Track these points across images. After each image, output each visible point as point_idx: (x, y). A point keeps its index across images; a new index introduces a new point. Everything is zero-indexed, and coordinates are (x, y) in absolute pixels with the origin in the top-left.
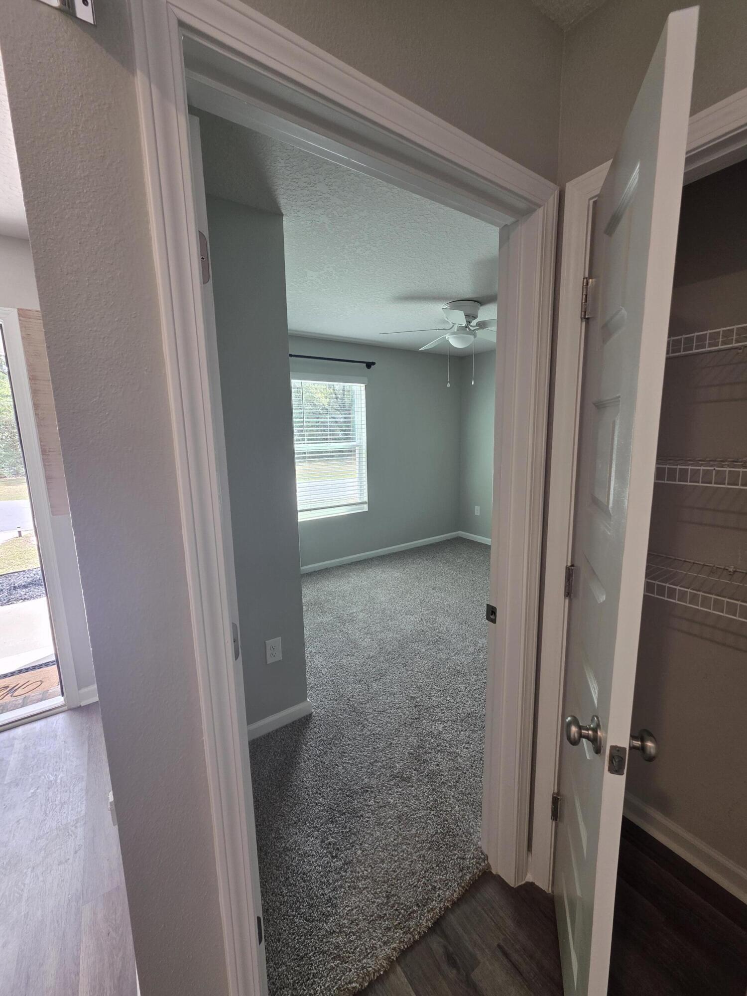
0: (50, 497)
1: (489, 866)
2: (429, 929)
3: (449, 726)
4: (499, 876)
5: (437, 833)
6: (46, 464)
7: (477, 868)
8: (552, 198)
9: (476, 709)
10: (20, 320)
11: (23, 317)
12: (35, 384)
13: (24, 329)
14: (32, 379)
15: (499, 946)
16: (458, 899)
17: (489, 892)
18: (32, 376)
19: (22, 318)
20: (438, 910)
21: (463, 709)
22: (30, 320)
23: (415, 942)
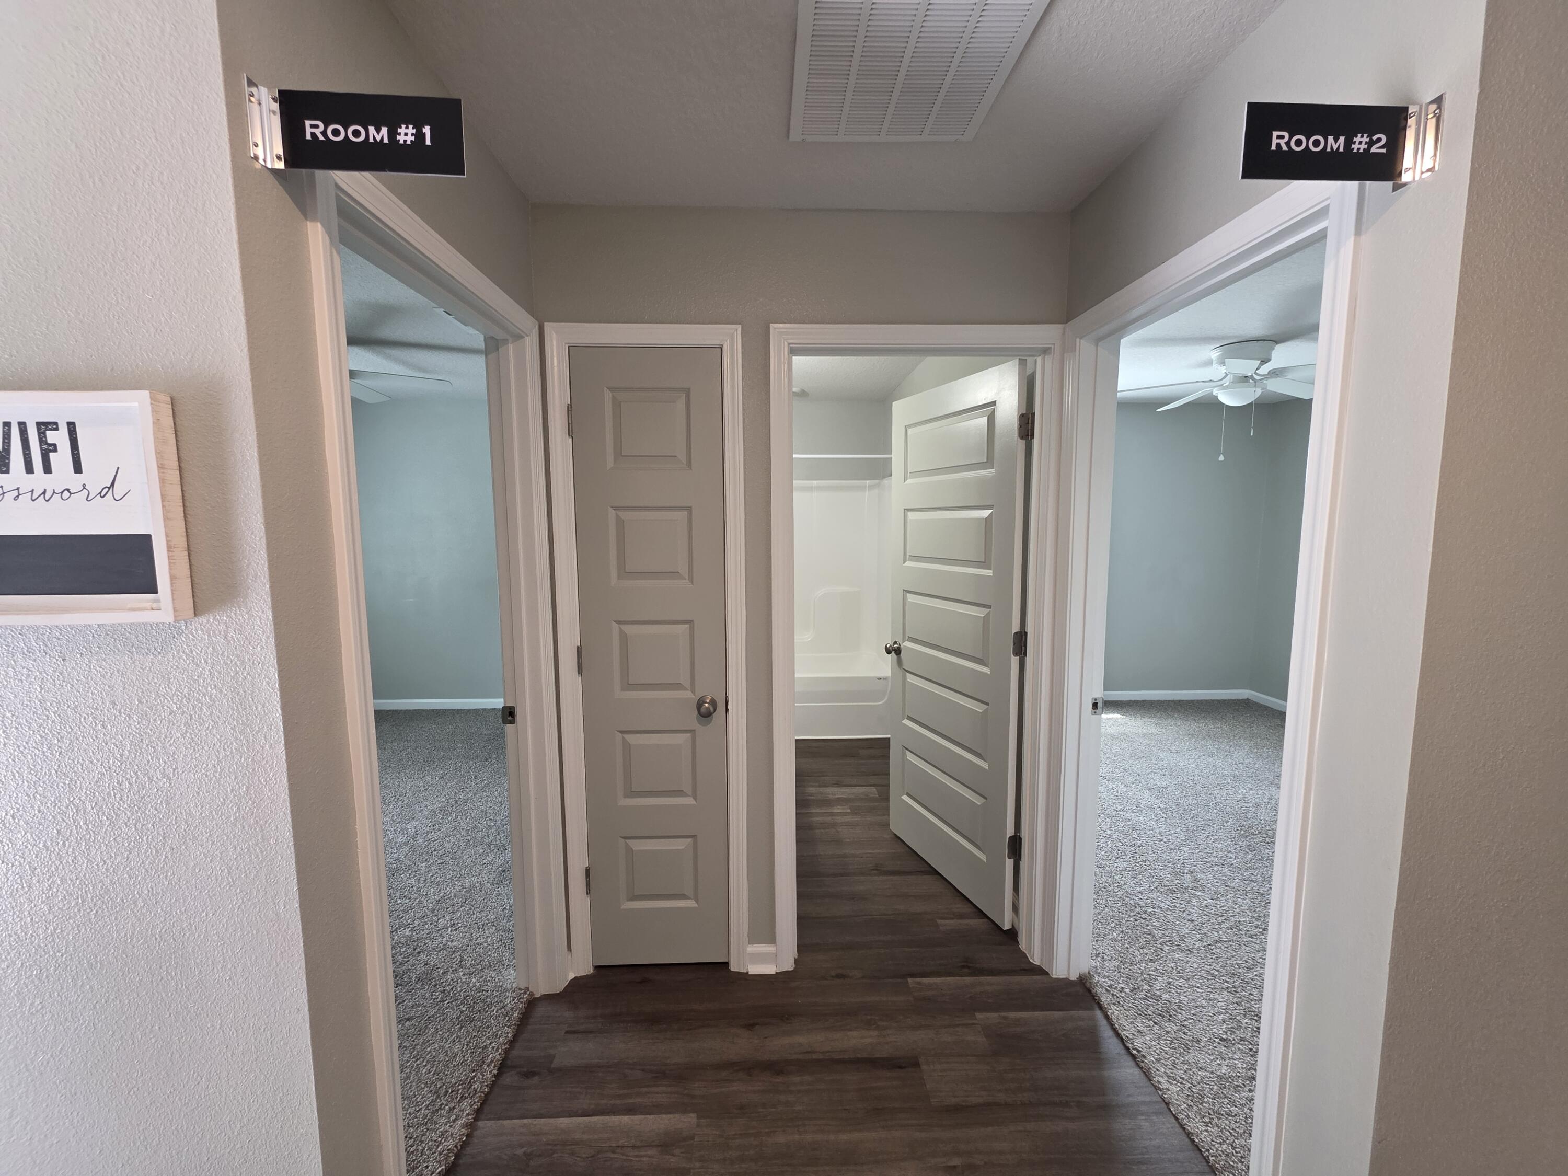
0: (173, 600)
1: (532, 994)
2: (495, 1076)
3: (418, 925)
4: (544, 995)
5: (462, 1012)
6: (172, 561)
7: (522, 1002)
8: (534, 330)
9: (446, 892)
10: (151, 404)
11: (154, 401)
12: (163, 473)
13: (155, 413)
14: (162, 468)
15: (567, 1032)
16: (514, 1036)
17: (541, 1011)
18: (161, 464)
19: (152, 402)
20: (498, 1057)
21: (427, 901)
22: (160, 404)
23: (487, 1095)
